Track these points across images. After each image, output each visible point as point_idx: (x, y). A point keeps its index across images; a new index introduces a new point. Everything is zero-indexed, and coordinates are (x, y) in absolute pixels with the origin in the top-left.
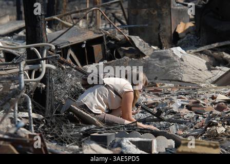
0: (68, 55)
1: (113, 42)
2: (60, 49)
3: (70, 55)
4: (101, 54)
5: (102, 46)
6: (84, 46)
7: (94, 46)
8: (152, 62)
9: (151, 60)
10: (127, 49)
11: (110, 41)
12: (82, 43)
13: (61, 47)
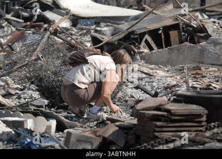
0: (144, 40)
1: (191, 29)
2: (137, 35)
3: (146, 39)
4: (178, 40)
5: (178, 32)
6: (160, 32)
7: (171, 32)
8: (208, 48)
9: (207, 46)
10: (202, 35)
11: (189, 28)
12: (159, 29)
13: (138, 33)
